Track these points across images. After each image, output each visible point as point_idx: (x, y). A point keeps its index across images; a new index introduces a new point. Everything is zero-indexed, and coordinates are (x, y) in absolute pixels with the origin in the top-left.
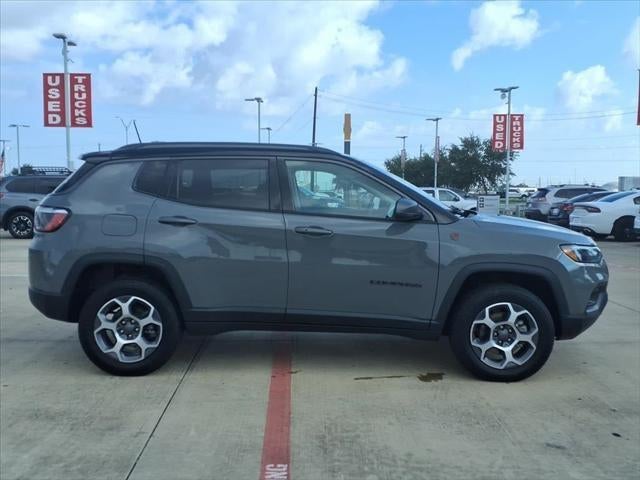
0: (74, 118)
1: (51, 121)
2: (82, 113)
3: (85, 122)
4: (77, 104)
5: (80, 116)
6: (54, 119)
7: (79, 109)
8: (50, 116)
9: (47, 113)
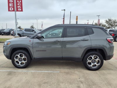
0: (17, 8)
1: (10, 10)
2: (20, 7)
3: (21, 10)
4: (18, 4)
5: (19, 8)
6: (11, 9)
7: (19, 6)
8: (10, 8)
9: (9, 7)
